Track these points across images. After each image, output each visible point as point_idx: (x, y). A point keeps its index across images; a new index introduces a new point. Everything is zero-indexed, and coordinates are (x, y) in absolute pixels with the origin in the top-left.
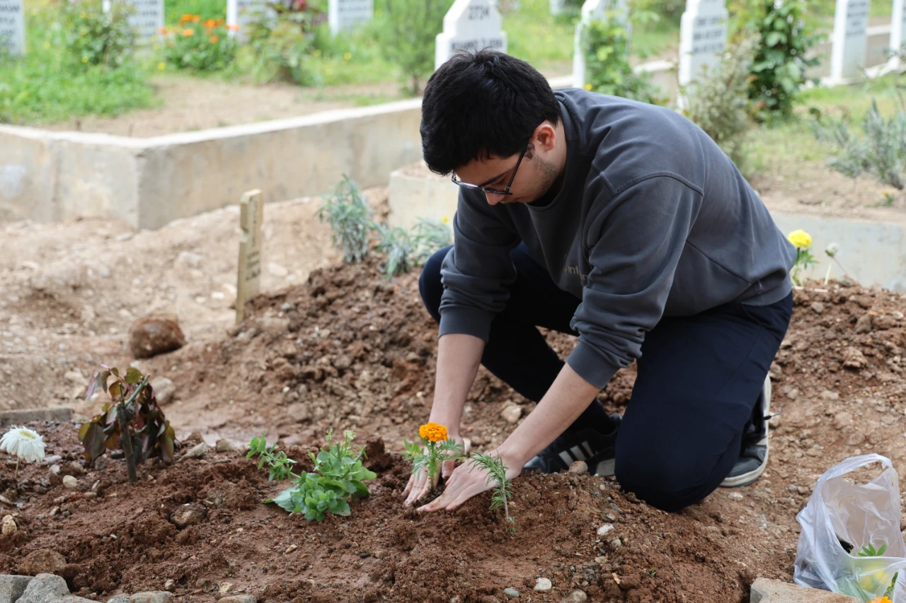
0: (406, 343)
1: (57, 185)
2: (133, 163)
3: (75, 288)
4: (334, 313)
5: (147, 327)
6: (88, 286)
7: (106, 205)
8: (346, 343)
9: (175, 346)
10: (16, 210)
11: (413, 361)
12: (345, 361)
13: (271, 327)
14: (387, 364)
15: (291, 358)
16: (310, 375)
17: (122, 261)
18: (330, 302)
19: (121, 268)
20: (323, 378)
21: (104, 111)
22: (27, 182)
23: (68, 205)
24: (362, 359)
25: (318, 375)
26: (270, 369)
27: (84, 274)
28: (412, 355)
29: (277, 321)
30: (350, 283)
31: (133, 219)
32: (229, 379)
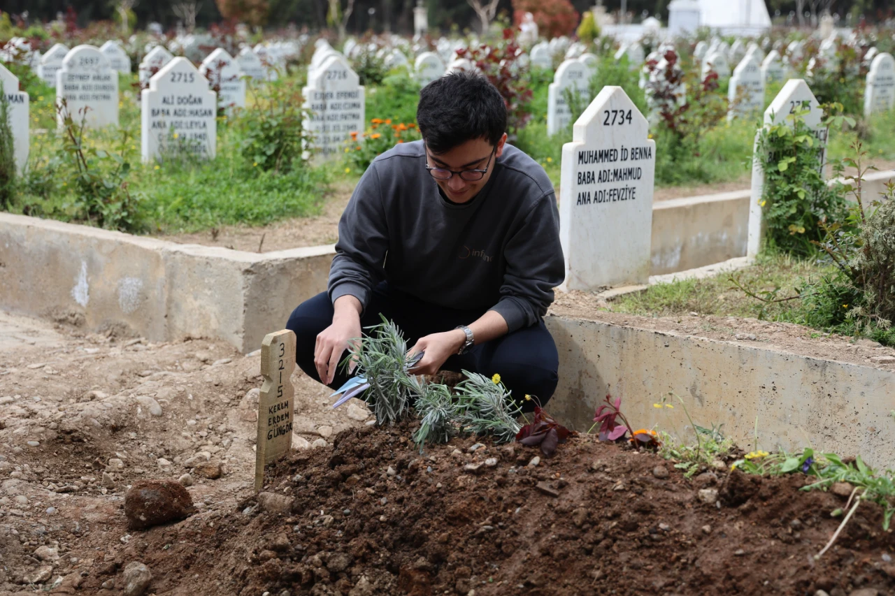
0: (417, 542)
1: (170, 301)
2: (240, 279)
3: (115, 429)
4: (347, 492)
6: (133, 427)
7: (214, 324)
8: (350, 534)
9: (179, 517)
10: (133, 326)
11: (422, 569)
12: (341, 561)
13: (272, 505)
14: (394, 569)
15: (280, 551)
16: (297, 576)
17: (181, 398)
18: (345, 476)
19: (177, 406)
20: (311, 583)
22: (144, 296)
23: (179, 323)
24: (364, 560)
25: (305, 578)
26: (256, 562)
27: (132, 412)
28: (422, 562)
29: (280, 497)
30: (373, 454)
32: (215, 571)
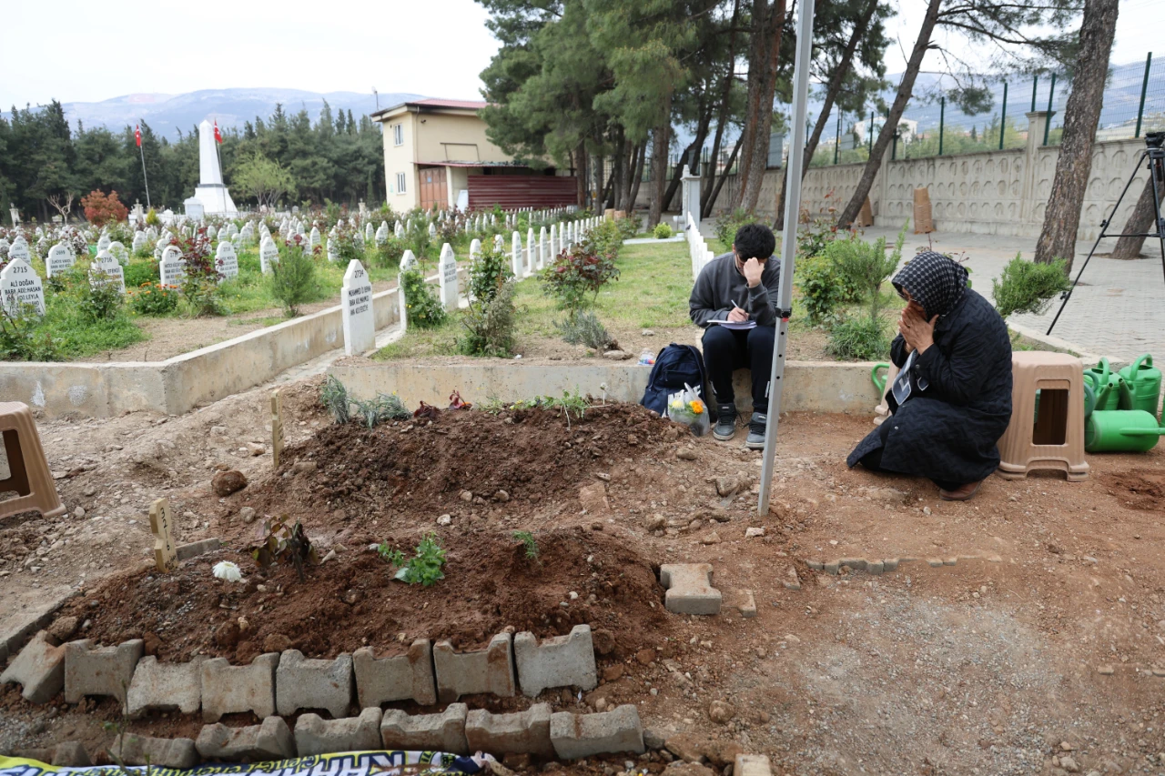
0: (393, 465)
1: (110, 394)
2: (160, 376)
3: (158, 458)
4: (342, 454)
5: (226, 478)
6: (165, 456)
7: (144, 402)
8: (356, 471)
9: (243, 485)
10: (83, 412)
11: (400, 475)
12: (360, 481)
13: (305, 468)
14: (385, 479)
15: (326, 484)
16: (341, 492)
17: (179, 437)
18: (339, 448)
19: (180, 442)
20: (349, 493)
21: (117, 345)
22: (89, 395)
23: (118, 405)
24: (368, 479)
25: (346, 492)
26: (314, 492)
27: (160, 449)
28: (398, 472)
29: (309, 463)
30: (347, 436)
31: (163, 409)
32: (287, 502)
